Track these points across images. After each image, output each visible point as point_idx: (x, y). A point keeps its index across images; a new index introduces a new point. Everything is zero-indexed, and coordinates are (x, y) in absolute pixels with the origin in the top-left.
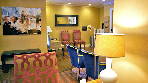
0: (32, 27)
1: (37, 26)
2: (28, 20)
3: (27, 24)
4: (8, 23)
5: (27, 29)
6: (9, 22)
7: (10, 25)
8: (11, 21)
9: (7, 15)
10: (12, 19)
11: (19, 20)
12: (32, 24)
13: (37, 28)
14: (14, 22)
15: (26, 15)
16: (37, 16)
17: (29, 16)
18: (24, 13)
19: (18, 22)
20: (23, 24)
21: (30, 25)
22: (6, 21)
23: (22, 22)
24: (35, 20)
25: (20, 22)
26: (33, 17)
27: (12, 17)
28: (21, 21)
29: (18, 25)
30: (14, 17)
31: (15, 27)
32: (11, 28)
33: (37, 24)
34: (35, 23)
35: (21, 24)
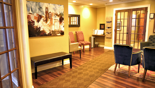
0: (56, 27)
1: (61, 26)
2: (52, 19)
3: (51, 24)
4: (31, 21)
5: (51, 29)
6: (33, 20)
7: (34, 24)
8: (35, 20)
9: (31, 12)
10: (35, 18)
11: (43, 19)
12: (56, 23)
13: (60, 29)
14: (38, 21)
15: (50, 12)
16: (60, 14)
17: (52, 14)
18: (48, 10)
19: (42, 20)
20: (47, 23)
21: (54, 25)
22: (30, 19)
23: (46, 21)
24: (58, 18)
25: (44, 21)
26: (57, 15)
27: (35, 14)
28: (45, 19)
29: (42, 25)
30: (38, 14)
31: (39, 27)
32: (35, 28)
33: (61, 24)
34: (59, 23)
35: (45, 24)
